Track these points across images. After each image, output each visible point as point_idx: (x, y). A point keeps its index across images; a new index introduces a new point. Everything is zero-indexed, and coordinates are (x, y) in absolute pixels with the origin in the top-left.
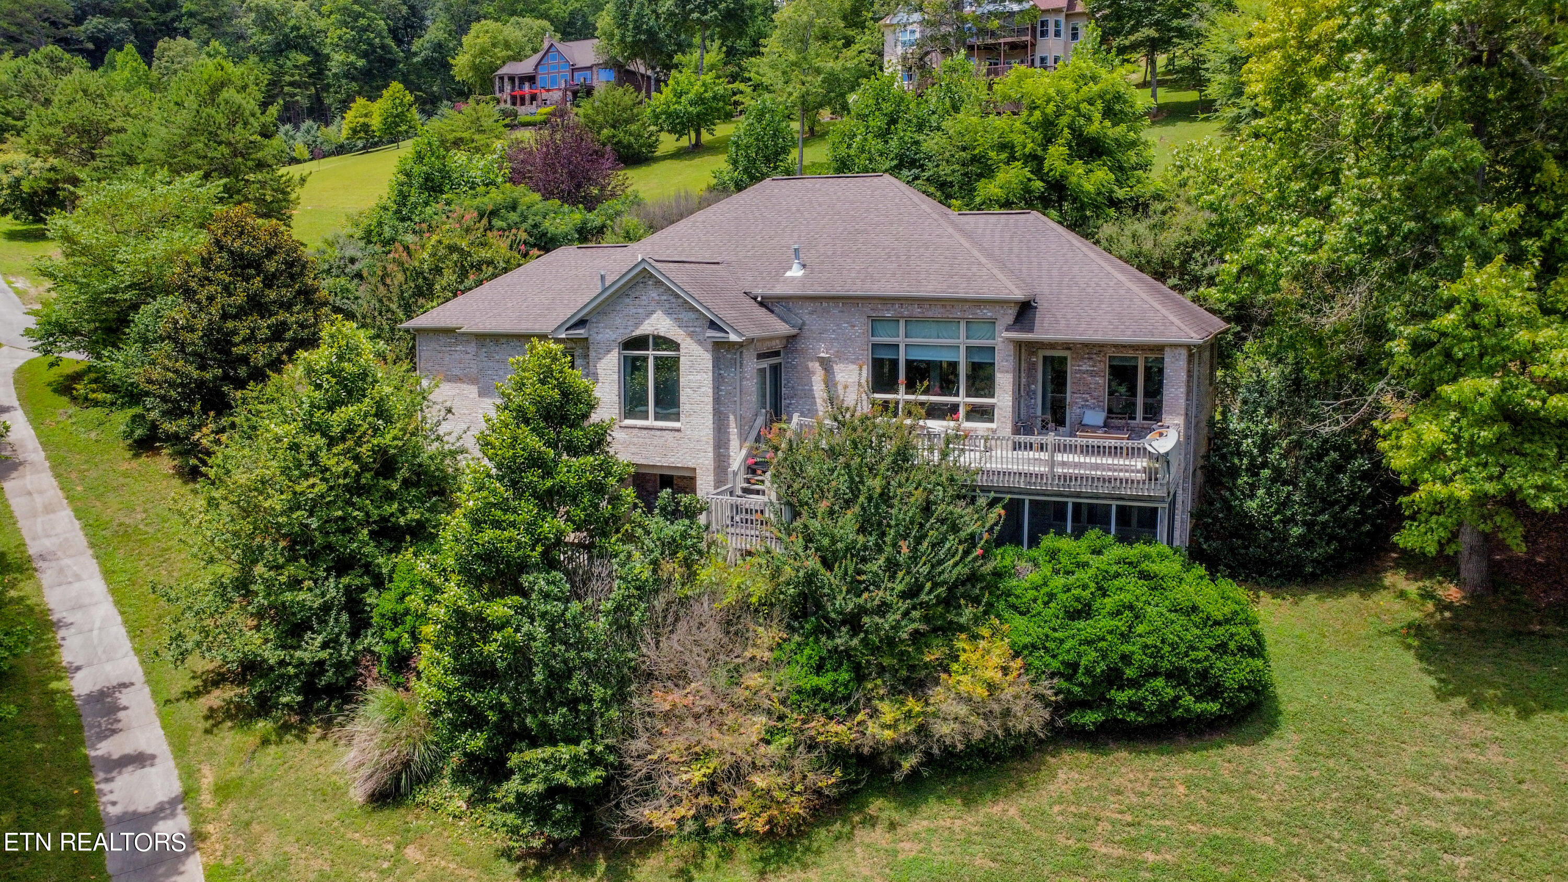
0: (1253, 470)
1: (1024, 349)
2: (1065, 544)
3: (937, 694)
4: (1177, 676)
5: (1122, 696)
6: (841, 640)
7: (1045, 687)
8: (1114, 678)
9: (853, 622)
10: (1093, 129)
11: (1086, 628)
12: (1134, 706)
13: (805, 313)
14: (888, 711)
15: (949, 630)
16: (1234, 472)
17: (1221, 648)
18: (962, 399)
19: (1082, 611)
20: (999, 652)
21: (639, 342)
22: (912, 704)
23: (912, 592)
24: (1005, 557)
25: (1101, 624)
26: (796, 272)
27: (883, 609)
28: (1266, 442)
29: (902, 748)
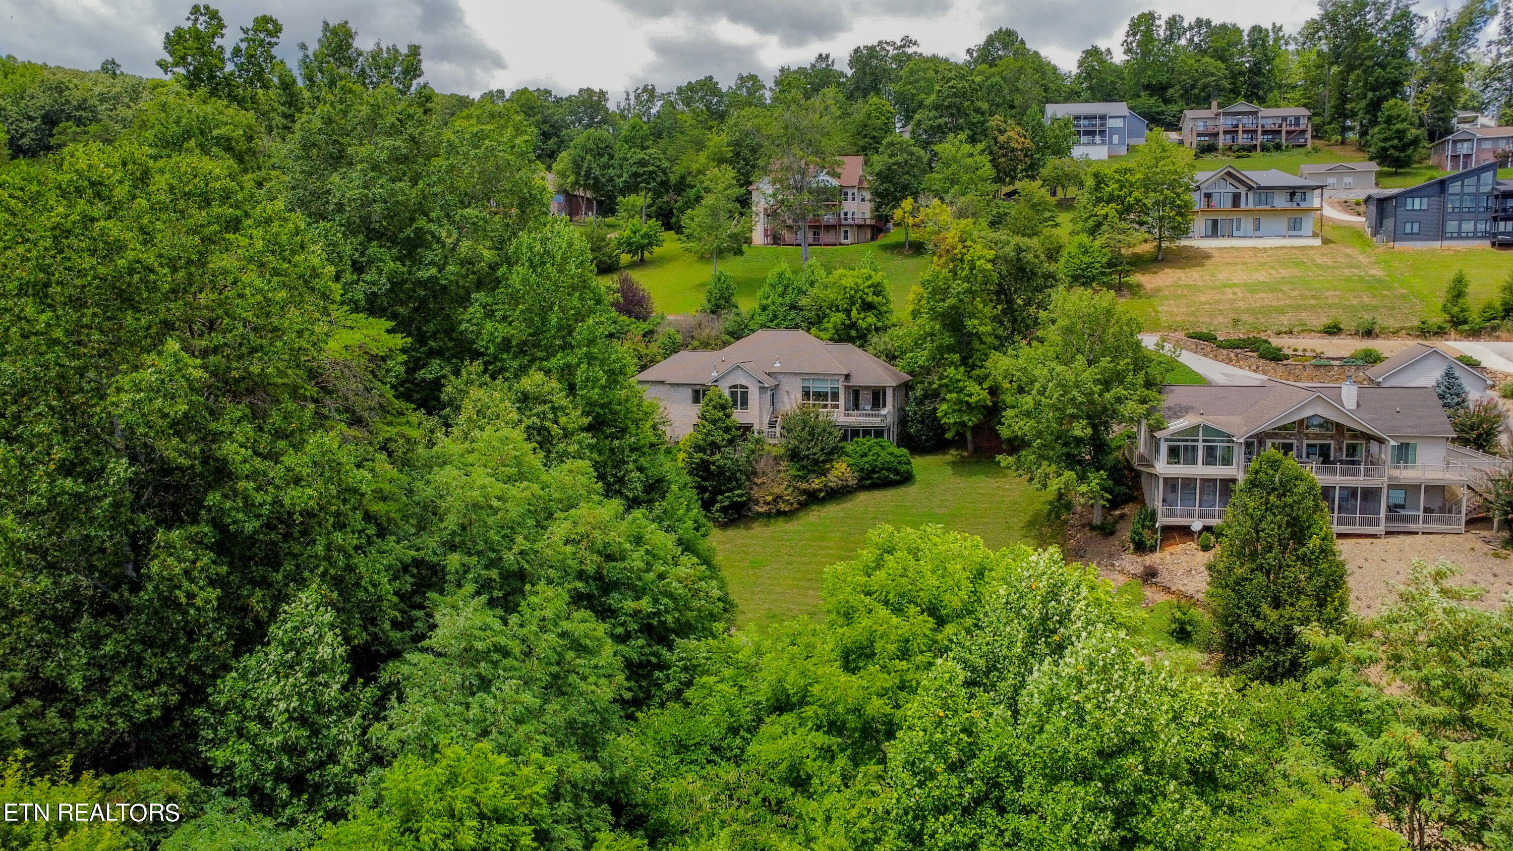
0: (912, 421)
1: (847, 388)
2: (861, 439)
3: (829, 476)
4: (889, 470)
5: (876, 476)
6: (805, 463)
7: (856, 474)
8: (873, 471)
9: (807, 457)
10: (870, 299)
11: (865, 459)
12: (878, 478)
13: (780, 377)
14: (817, 481)
15: (831, 461)
16: (907, 422)
17: (899, 463)
18: (829, 402)
19: (864, 455)
20: (844, 465)
21: (736, 386)
22: (823, 478)
23: (822, 450)
24: (844, 444)
25: (870, 458)
26: (777, 365)
27: (815, 454)
28: (915, 413)
29: (820, 490)
